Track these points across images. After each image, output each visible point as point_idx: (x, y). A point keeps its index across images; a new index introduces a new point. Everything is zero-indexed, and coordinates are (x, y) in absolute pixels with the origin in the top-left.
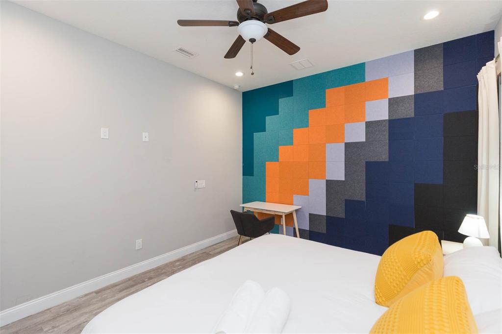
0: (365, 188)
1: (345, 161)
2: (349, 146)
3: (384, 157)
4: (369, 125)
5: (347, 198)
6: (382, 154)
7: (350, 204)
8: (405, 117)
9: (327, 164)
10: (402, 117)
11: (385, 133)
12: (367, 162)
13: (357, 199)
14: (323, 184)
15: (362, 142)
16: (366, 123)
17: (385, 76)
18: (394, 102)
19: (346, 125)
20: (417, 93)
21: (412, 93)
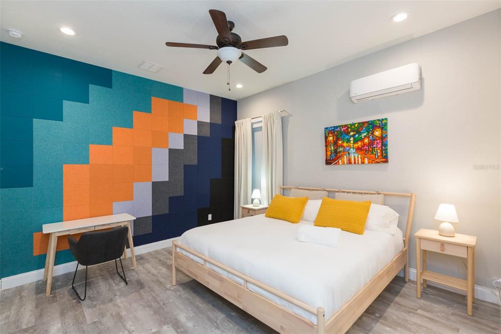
0: (183, 186)
1: (169, 164)
2: (172, 151)
3: (195, 162)
4: (186, 137)
5: (170, 195)
6: (194, 159)
7: (173, 200)
8: (205, 136)
9: (153, 167)
11: (195, 145)
12: (185, 166)
13: (178, 195)
14: (149, 186)
15: (182, 150)
16: (184, 135)
17: (195, 104)
18: (200, 124)
19: (169, 133)
20: (212, 122)
21: (209, 121)
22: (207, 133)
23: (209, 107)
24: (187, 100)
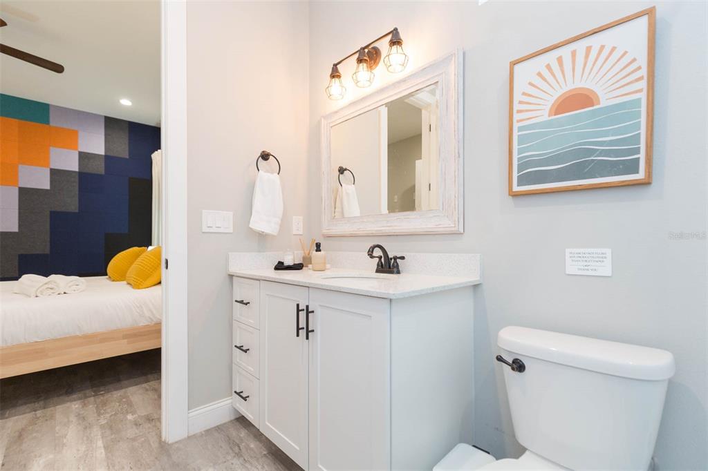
0: (49, 239)
1: (19, 209)
2: (24, 193)
3: (73, 207)
4: (55, 173)
5: (22, 252)
6: (71, 204)
8: (96, 173)
10: (93, 172)
11: (75, 184)
12: (52, 213)
13: (36, 252)
15: (47, 190)
16: (51, 170)
17: (75, 128)
18: (84, 157)
19: (20, 166)
20: (108, 154)
21: (102, 153)
22: (100, 169)
23: (103, 133)
24: (54, 122)
